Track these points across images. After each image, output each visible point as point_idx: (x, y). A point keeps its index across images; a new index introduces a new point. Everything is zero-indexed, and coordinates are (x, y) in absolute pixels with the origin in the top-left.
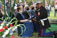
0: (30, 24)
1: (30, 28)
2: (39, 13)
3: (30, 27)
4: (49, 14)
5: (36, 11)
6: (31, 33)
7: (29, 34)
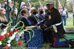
0: (38, 31)
1: (39, 37)
2: (50, 17)
3: (38, 35)
4: (65, 22)
5: (46, 15)
6: (40, 43)
7: (38, 45)
